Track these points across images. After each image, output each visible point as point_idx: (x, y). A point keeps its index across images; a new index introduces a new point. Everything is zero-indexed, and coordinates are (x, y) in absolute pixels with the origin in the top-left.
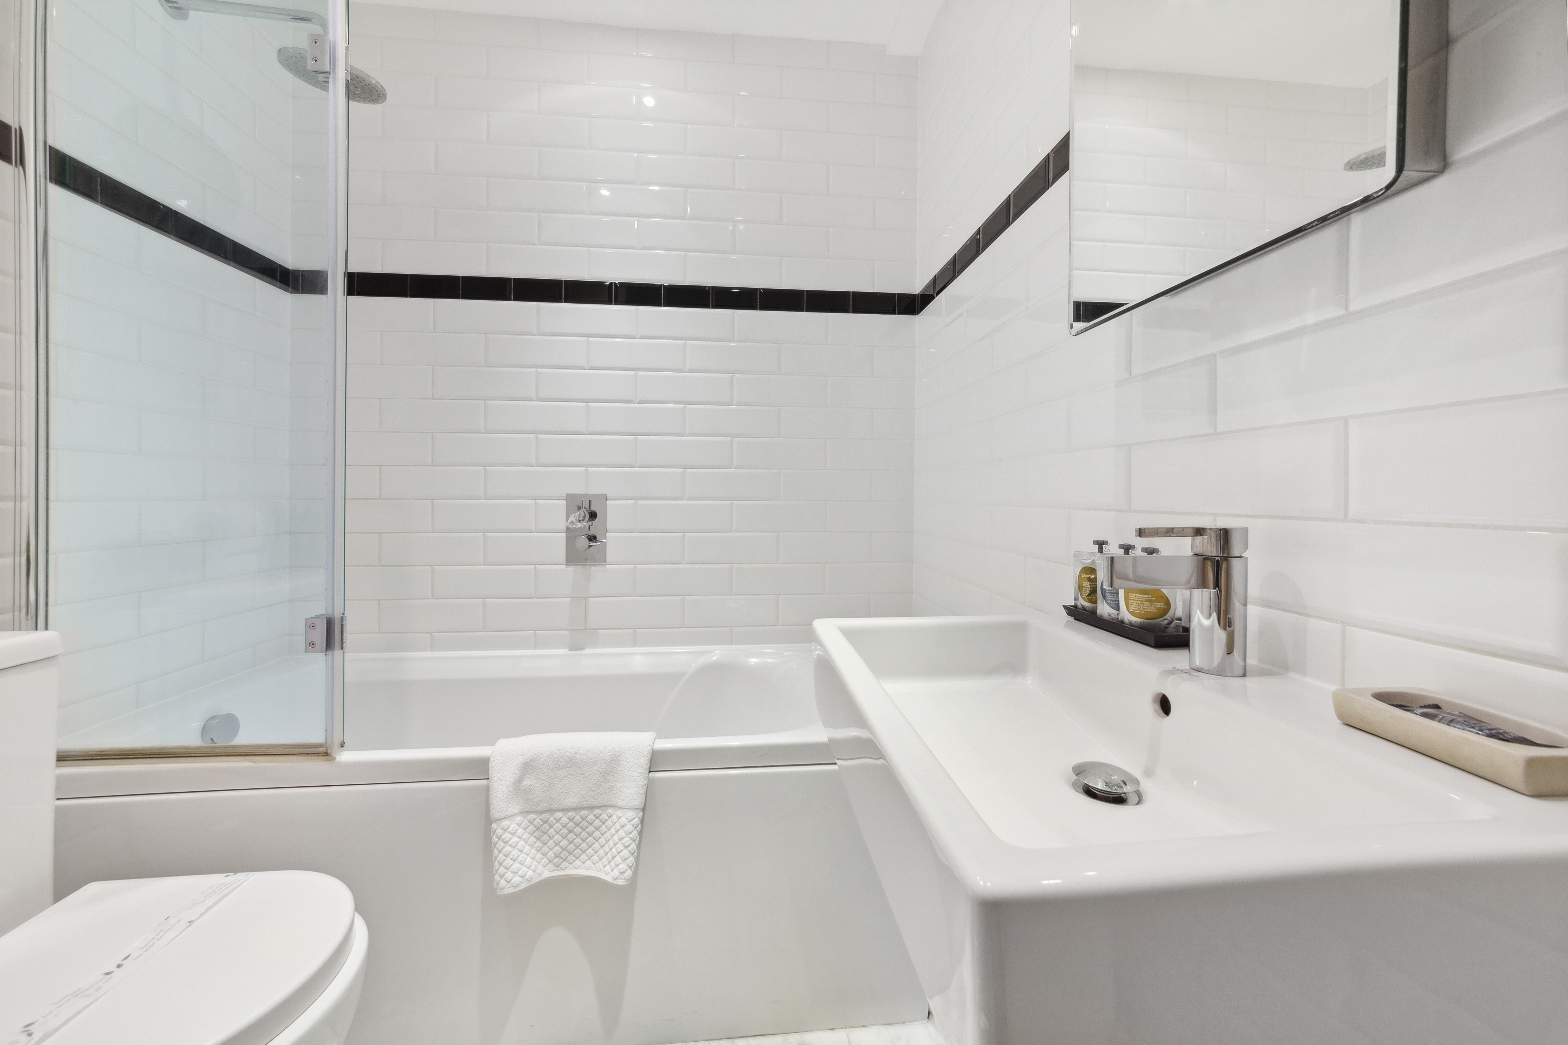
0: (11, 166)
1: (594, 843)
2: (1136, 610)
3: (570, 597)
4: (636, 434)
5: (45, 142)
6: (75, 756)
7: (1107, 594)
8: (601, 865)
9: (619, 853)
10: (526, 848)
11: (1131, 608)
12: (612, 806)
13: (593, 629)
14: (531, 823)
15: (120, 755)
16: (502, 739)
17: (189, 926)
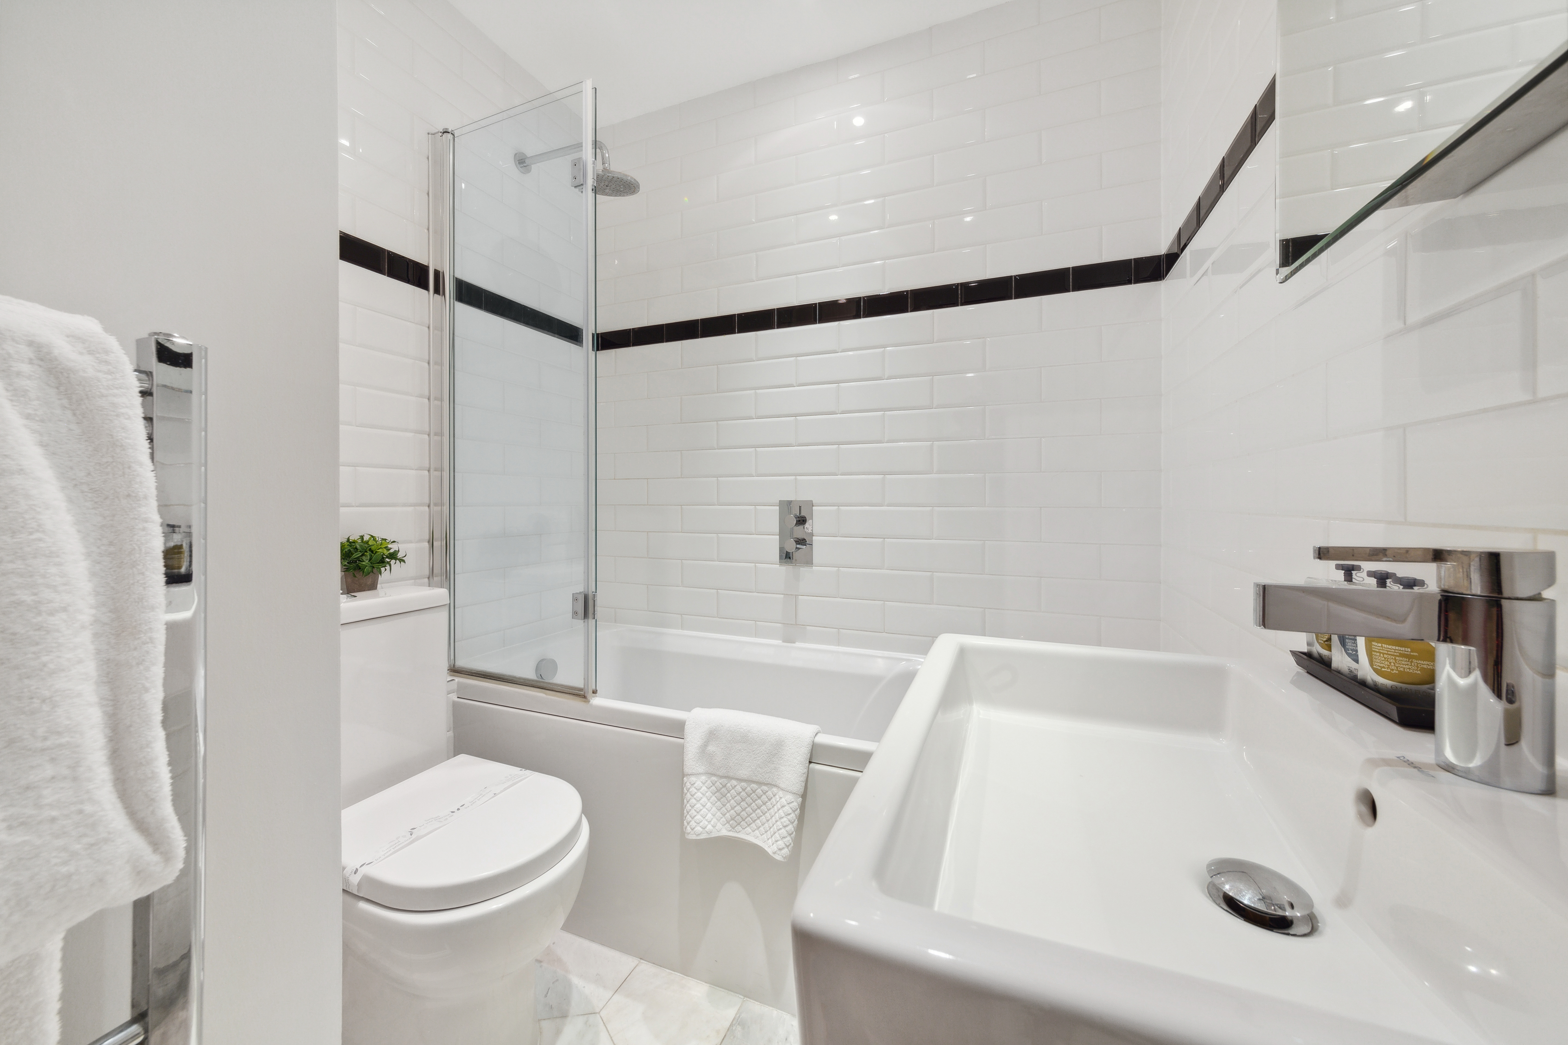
0: (438, 296)
1: (762, 816)
2: (1384, 667)
3: (783, 594)
4: (839, 444)
5: (454, 276)
6: (467, 672)
7: (1347, 640)
8: (766, 837)
9: (778, 830)
10: (707, 805)
11: (1377, 665)
12: (777, 786)
13: (802, 625)
14: (714, 784)
15: (483, 675)
16: (698, 708)
17: (493, 797)
